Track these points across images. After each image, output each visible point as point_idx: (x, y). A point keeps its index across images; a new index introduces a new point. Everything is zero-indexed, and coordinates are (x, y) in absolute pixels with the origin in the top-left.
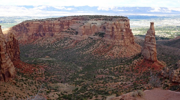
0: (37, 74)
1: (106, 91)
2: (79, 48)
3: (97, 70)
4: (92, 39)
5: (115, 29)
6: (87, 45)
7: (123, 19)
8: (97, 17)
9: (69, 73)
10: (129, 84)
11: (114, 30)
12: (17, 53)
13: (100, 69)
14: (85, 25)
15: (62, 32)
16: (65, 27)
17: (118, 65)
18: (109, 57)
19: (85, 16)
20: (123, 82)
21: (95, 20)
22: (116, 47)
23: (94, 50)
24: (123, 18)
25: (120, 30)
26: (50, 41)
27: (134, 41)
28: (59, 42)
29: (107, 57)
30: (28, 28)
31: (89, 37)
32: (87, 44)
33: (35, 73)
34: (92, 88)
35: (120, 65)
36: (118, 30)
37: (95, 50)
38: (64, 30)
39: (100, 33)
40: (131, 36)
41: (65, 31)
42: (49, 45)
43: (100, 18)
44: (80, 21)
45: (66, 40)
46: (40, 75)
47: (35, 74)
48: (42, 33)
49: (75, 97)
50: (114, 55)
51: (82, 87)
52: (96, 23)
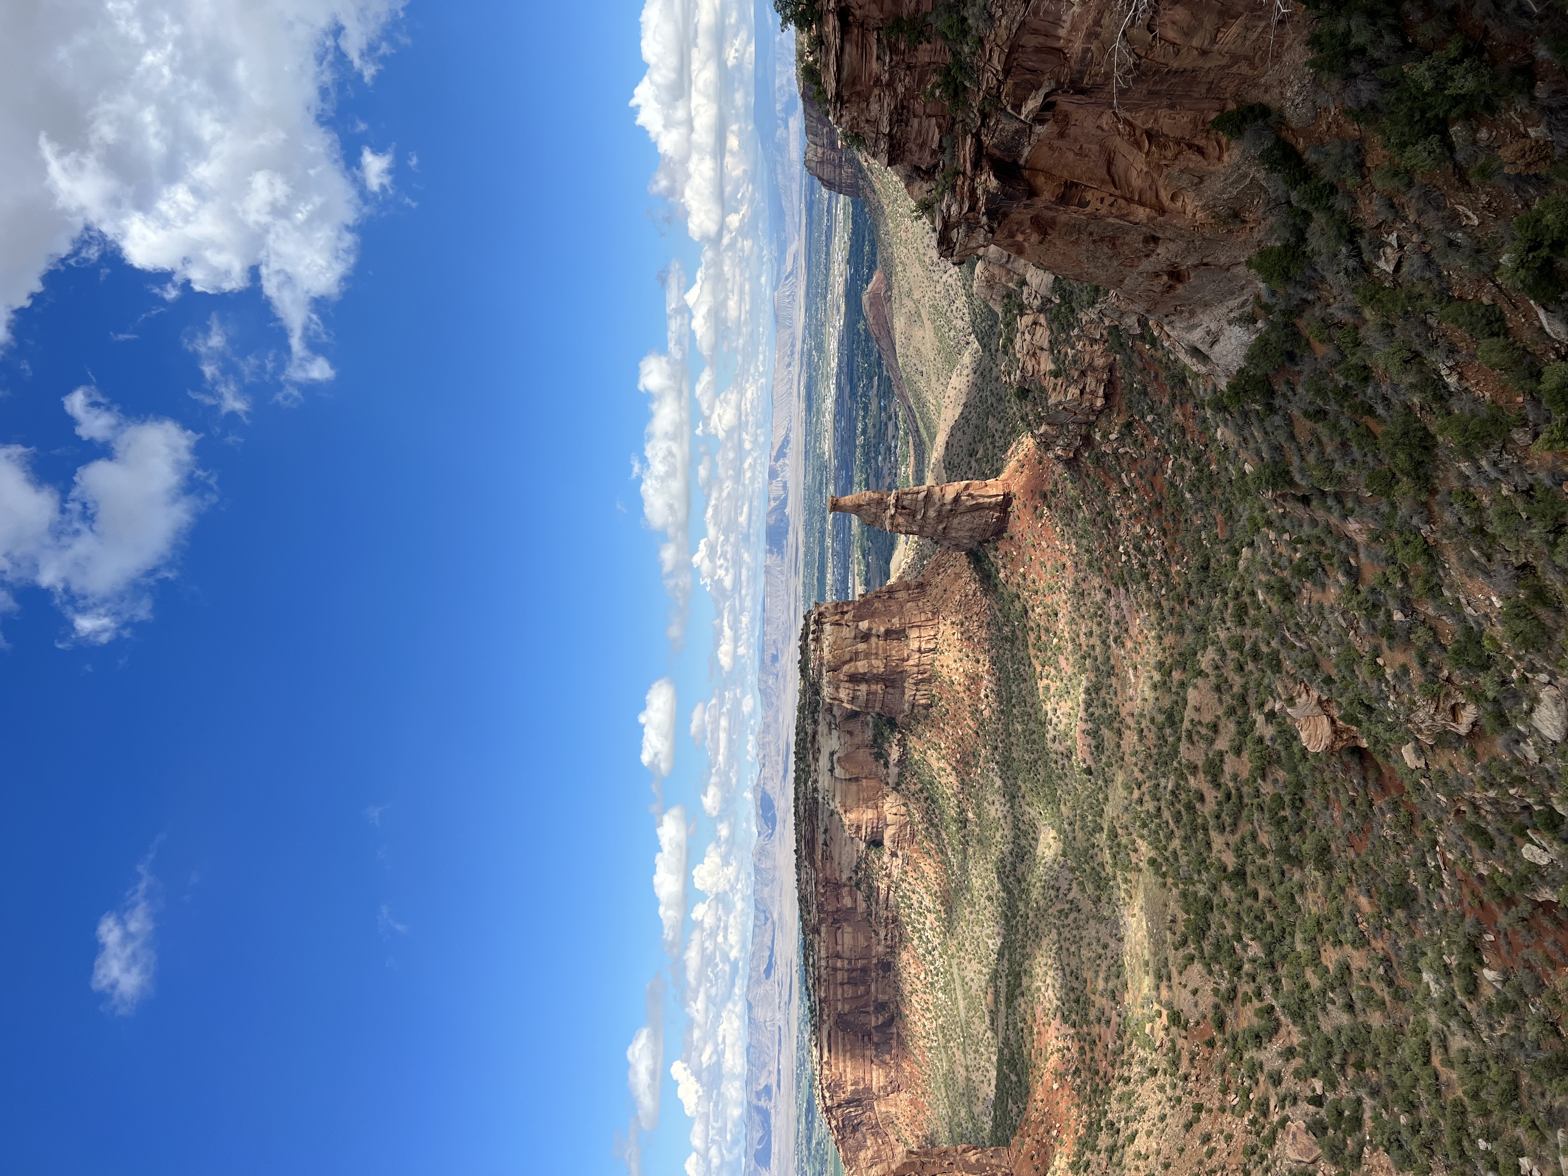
0: (1081, 1066)
1: (1160, 718)
3: (1054, 756)
5: (856, 668)
7: (814, 632)
8: (805, 748)
9: (1070, 897)
10: (1117, 607)
11: (861, 671)
12: (973, 1159)
13: (1050, 744)
15: (872, 920)
16: (847, 902)
18: (987, 696)
19: (796, 807)
20: (1108, 637)
21: (817, 760)
22: (942, 666)
24: (807, 635)
25: (862, 647)
26: (915, 980)
27: (914, 583)
28: (920, 937)
29: (989, 705)
30: (850, 1088)
33: (1075, 1073)
34: (1144, 788)
36: (862, 656)
38: (862, 906)
39: (874, 736)
40: (890, 597)
41: (864, 905)
42: (932, 984)
43: (806, 734)
44: (822, 830)
45: (910, 898)
46: (1082, 1048)
47: (1079, 1077)
48: (873, 1019)
49: (1196, 877)
50: (977, 675)
51: (1142, 837)
52: (832, 754)
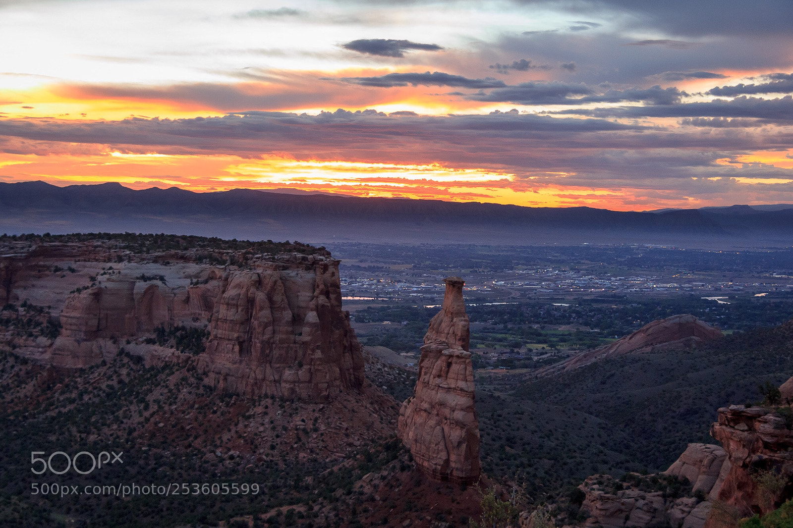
2: (64, 410)
4: (139, 359)
5: (261, 309)
6: (108, 395)
7: (305, 259)
8: (169, 248)
11: (260, 313)
14: (103, 286)
17: (281, 505)
18: (232, 458)
21: (155, 261)
22: (267, 407)
23: (147, 420)
24: (303, 251)
25: (288, 315)
27: (361, 375)
29: (222, 460)
31: (122, 352)
32: (107, 390)
35: (291, 504)
36: (277, 314)
37: (152, 420)
39: (183, 328)
40: (345, 347)
43: (186, 249)
44: (74, 266)
50: (256, 447)
52: (162, 278)
